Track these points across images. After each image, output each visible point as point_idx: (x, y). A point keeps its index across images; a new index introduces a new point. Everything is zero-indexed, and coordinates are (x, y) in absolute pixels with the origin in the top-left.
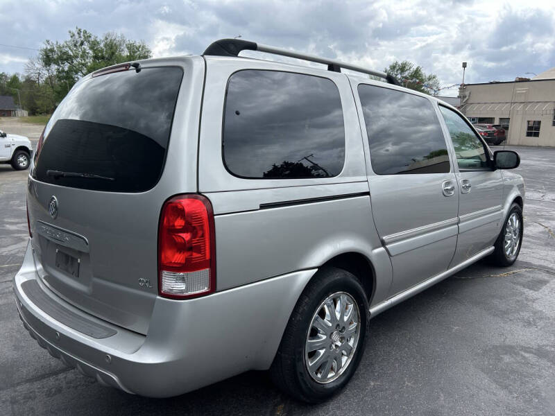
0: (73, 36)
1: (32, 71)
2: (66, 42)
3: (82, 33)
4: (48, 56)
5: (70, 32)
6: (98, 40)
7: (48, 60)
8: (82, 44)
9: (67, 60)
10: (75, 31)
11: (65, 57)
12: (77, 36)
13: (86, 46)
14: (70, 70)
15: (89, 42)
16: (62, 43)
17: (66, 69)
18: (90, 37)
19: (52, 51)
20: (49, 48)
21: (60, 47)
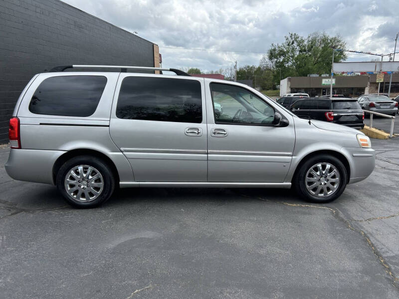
0: (287, 39)
1: (263, 64)
2: (283, 44)
3: (293, 36)
4: (271, 54)
5: (285, 37)
6: (304, 39)
7: (272, 55)
8: (293, 43)
9: (282, 55)
10: (288, 36)
11: (282, 53)
12: (290, 39)
13: (295, 44)
14: (284, 61)
15: (297, 41)
16: (280, 45)
17: (281, 60)
18: (298, 38)
19: (275, 50)
20: (273, 48)
21: (279, 47)
